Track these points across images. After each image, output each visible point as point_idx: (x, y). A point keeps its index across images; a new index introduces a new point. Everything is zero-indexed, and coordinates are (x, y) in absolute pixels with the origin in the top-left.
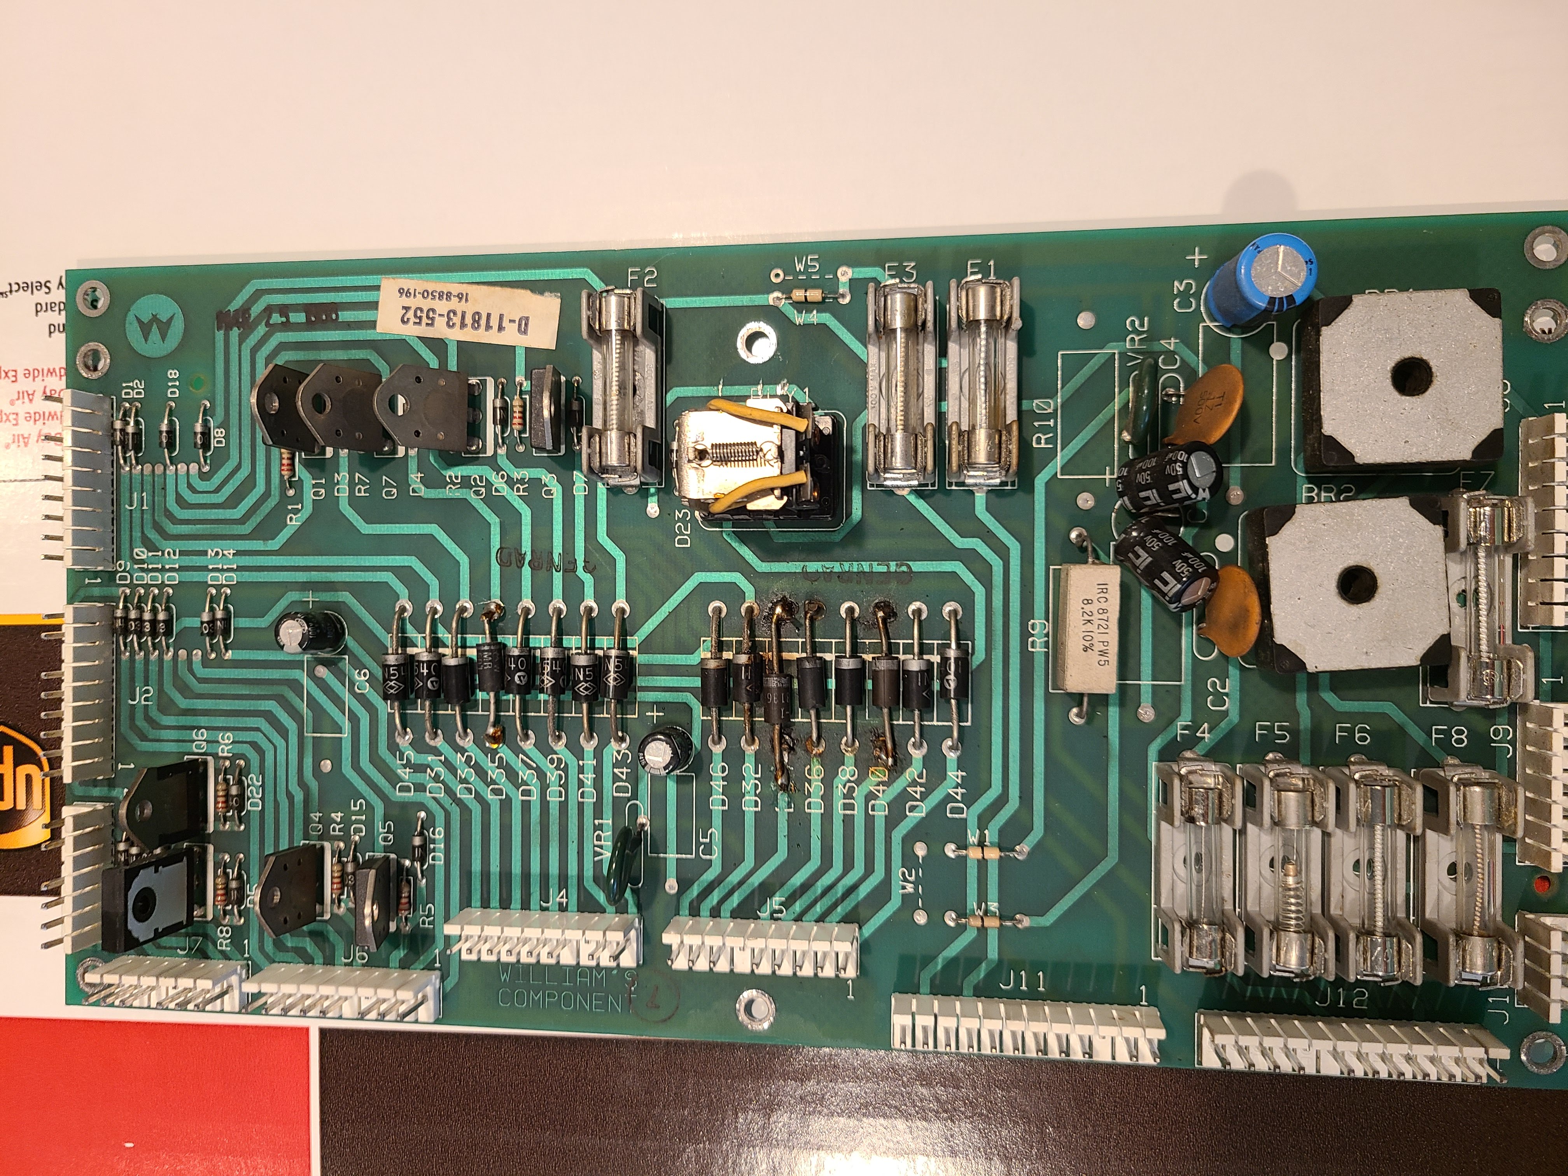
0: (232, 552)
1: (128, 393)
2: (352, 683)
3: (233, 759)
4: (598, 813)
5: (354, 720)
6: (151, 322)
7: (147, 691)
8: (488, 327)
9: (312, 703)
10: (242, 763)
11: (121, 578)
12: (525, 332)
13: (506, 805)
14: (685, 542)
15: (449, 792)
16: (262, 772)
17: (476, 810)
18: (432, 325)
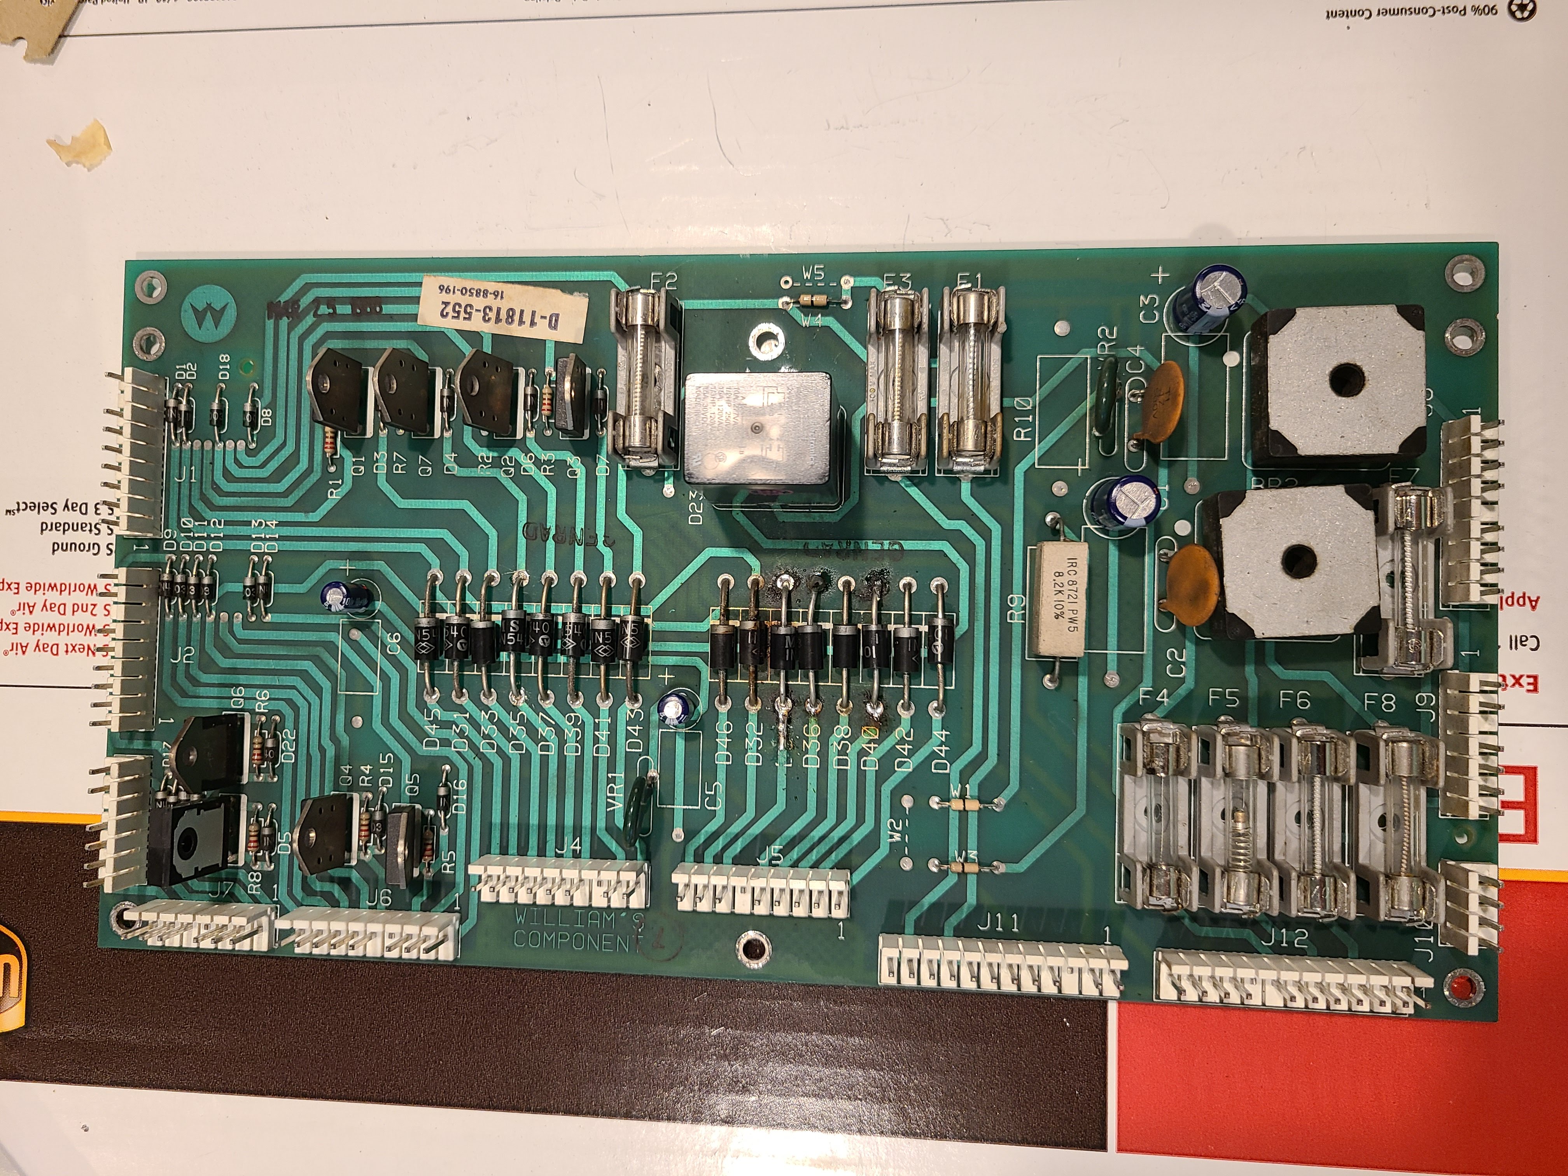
0: (274, 522)
1: (182, 375)
2: (384, 646)
3: (270, 714)
4: (612, 766)
5: (385, 679)
6: (205, 311)
7: (189, 651)
8: (521, 322)
9: (346, 663)
10: (277, 718)
11: (168, 546)
12: (555, 328)
13: (526, 759)
14: (698, 520)
15: (473, 746)
16: (296, 727)
17: (498, 763)
18: (469, 319)
